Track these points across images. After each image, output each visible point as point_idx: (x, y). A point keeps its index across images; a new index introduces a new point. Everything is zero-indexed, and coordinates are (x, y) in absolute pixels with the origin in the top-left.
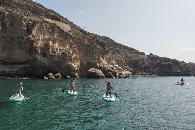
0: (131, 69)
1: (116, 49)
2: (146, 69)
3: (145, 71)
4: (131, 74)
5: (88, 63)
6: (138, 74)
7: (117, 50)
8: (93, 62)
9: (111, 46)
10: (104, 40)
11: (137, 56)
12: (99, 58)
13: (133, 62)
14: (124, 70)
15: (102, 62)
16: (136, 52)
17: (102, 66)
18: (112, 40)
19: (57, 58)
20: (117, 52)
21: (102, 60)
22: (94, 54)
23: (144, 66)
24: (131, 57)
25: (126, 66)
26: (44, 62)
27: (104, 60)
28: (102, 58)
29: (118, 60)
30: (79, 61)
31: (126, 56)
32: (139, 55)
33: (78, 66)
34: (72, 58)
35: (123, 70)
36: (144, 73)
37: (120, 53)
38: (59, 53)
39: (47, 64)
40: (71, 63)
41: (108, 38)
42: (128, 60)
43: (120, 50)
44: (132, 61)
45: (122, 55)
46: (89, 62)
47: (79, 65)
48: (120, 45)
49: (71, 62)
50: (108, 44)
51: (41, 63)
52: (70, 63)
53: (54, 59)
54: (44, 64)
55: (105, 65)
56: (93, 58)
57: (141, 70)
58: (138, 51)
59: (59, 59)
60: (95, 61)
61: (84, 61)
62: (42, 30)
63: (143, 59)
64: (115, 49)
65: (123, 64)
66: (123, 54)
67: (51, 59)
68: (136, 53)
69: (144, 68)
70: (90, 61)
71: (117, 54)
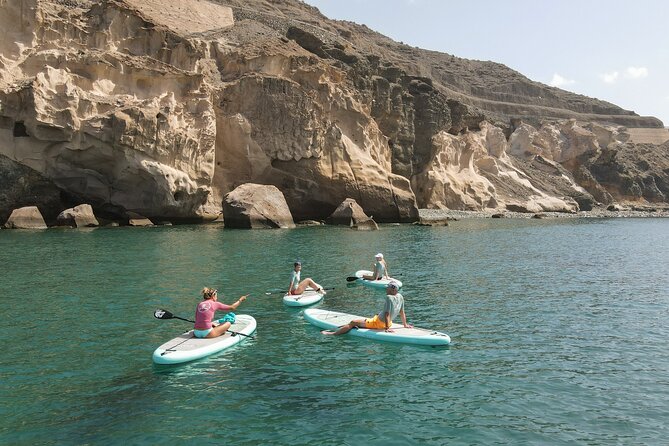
0: (579, 189)
1: (527, 109)
2: (654, 187)
3: (650, 196)
4: (568, 207)
5: (275, 162)
6: (611, 209)
7: (532, 112)
8: (298, 158)
9: (509, 98)
10: (481, 74)
11: (623, 136)
12: (333, 141)
13: (593, 160)
14: (544, 190)
15: (347, 158)
16: (622, 119)
17: (345, 172)
18: (515, 74)
19: (82, 142)
20: (528, 120)
21: (353, 149)
22: (304, 122)
23: (644, 175)
24: (588, 140)
25: (558, 173)
26: (19, 160)
27: (362, 147)
28: (356, 141)
29: (528, 154)
30: (211, 154)
31: (567, 134)
32: (630, 131)
33: (204, 173)
34: (157, 142)
35: (535, 193)
36: (641, 203)
37: (539, 126)
38: (95, 120)
39: (38, 167)
40: (155, 164)
41: (502, 67)
42: (573, 153)
43: (543, 111)
44: (592, 153)
45: (549, 131)
46: (280, 156)
47: (207, 170)
48: (549, 93)
49: (155, 156)
50: (495, 89)
51: (5, 164)
52: (145, 163)
53: (69, 146)
54: (22, 168)
55: (365, 171)
56: (299, 141)
57: (626, 189)
58: (632, 113)
59: (93, 147)
60: (309, 154)
61: (256, 151)
62: (28, 24)
63: (651, 146)
64: (523, 109)
65: (547, 169)
66: (552, 127)
67: (53, 144)
68: (617, 121)
69: (647, 181)
70: (287, 154)
71: (527, 127)
